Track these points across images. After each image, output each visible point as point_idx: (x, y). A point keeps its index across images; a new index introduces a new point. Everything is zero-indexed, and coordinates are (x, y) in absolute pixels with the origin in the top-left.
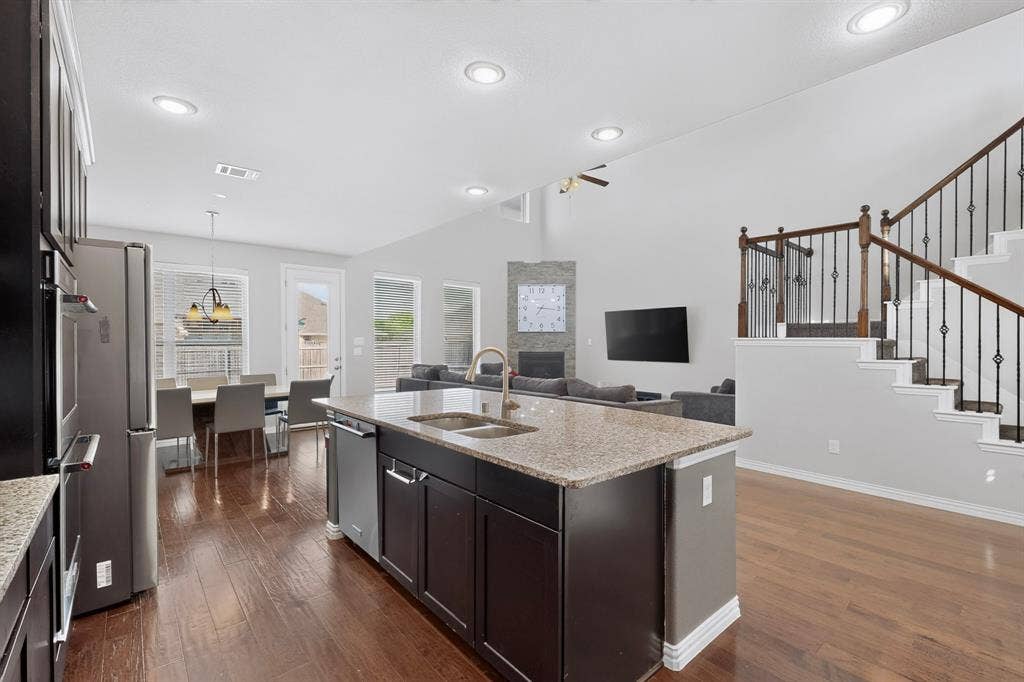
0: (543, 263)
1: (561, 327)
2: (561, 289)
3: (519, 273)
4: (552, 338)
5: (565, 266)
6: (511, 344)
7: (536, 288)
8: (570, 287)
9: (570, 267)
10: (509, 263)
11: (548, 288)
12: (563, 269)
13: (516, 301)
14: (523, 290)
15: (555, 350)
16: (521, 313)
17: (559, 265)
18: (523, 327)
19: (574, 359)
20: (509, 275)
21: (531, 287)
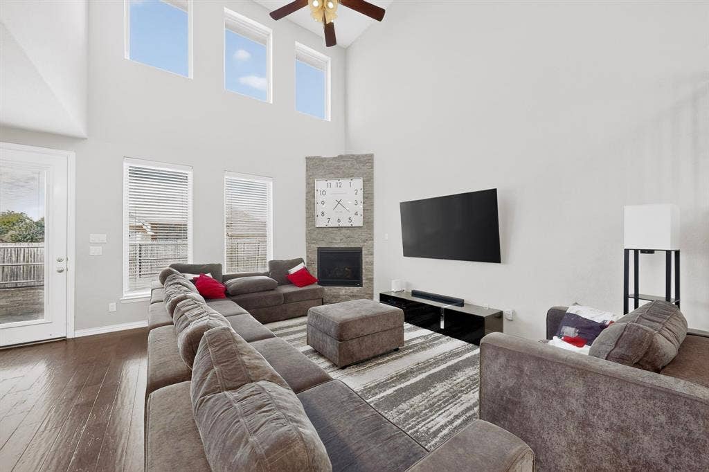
0: (341, 157)
1: (358, 222)
2: (358, 183)
3: (317, 167)
4: (348, 232)
5: (362, 159)
6: (310, 239)
7: (334, 182)
8: (368, 181)
9: (368, 160)
10: (307, 158)
11: (345, 182)
12: (361, 162)
13: (314, 196)
14: (320, 185)
15: (353, 245)
16: (319, 208)
17: (357, 159)
18: (321, 222)
19: (372, 254)
20: (307, 170)
21: (329, 182)
